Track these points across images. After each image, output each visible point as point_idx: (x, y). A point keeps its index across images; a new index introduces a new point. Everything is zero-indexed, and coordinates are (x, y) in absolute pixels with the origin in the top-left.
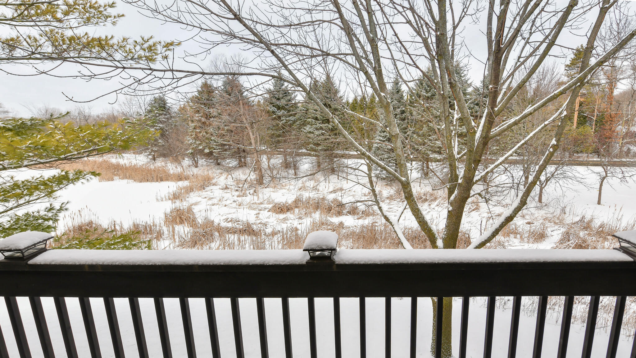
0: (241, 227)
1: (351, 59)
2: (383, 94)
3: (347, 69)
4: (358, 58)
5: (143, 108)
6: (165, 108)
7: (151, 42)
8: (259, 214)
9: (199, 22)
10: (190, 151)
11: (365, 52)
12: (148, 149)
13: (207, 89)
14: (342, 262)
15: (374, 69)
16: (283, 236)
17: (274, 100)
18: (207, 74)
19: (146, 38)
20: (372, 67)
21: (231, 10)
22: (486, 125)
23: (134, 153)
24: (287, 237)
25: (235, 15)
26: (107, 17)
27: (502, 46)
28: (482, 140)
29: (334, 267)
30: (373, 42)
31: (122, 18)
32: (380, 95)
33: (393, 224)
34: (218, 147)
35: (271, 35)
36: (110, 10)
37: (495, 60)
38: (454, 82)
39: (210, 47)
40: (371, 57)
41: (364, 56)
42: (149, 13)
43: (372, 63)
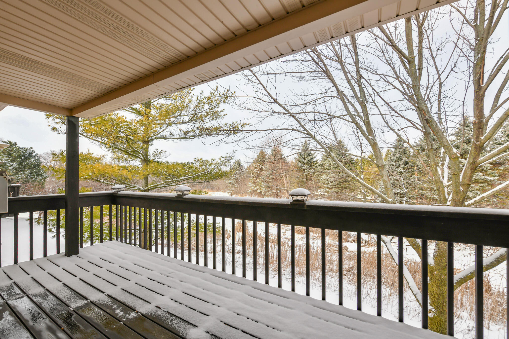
0: (273, 239)
1: (348, 118)
2: (370, 137)
3: (348, 128)
4: (351, 116)
5: (230, 167)
6: (240, 166)
7: (236, 124)
8: (285, 232)
9: (258, 108)
10: (250, 191)
11: (356, 110)
12: (229, 189)
13: (262, 154)
14: (310, 204)
15: (364, 121)
16: (300, 249)
17: (301, 159)
18: (258, 131)
19: (234, 123)
20: (362, 120)
21: (272, 98)
22: (473, 152)
23: (223, 192)
24: (302, 249)
25: (274, 100)
26: (220, 116)
27: (483, 85)
28: (469, 166)
29: (305, 206)
30: (363, 104)
31: (226, 115)
32: (368, 138)
33: (385, 242)
34: (265, 189)
35: (295, 110)
36: (222, 113)
37: (476, 98)
38: (429, 119)
39: (261, 119)
40: (362, 115)
41: (356, 114)
42: (237, 108)
43: (362, 118)
